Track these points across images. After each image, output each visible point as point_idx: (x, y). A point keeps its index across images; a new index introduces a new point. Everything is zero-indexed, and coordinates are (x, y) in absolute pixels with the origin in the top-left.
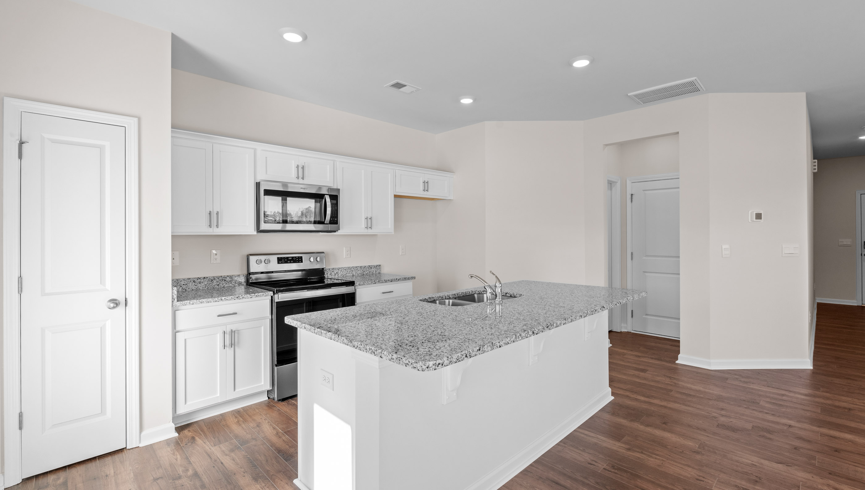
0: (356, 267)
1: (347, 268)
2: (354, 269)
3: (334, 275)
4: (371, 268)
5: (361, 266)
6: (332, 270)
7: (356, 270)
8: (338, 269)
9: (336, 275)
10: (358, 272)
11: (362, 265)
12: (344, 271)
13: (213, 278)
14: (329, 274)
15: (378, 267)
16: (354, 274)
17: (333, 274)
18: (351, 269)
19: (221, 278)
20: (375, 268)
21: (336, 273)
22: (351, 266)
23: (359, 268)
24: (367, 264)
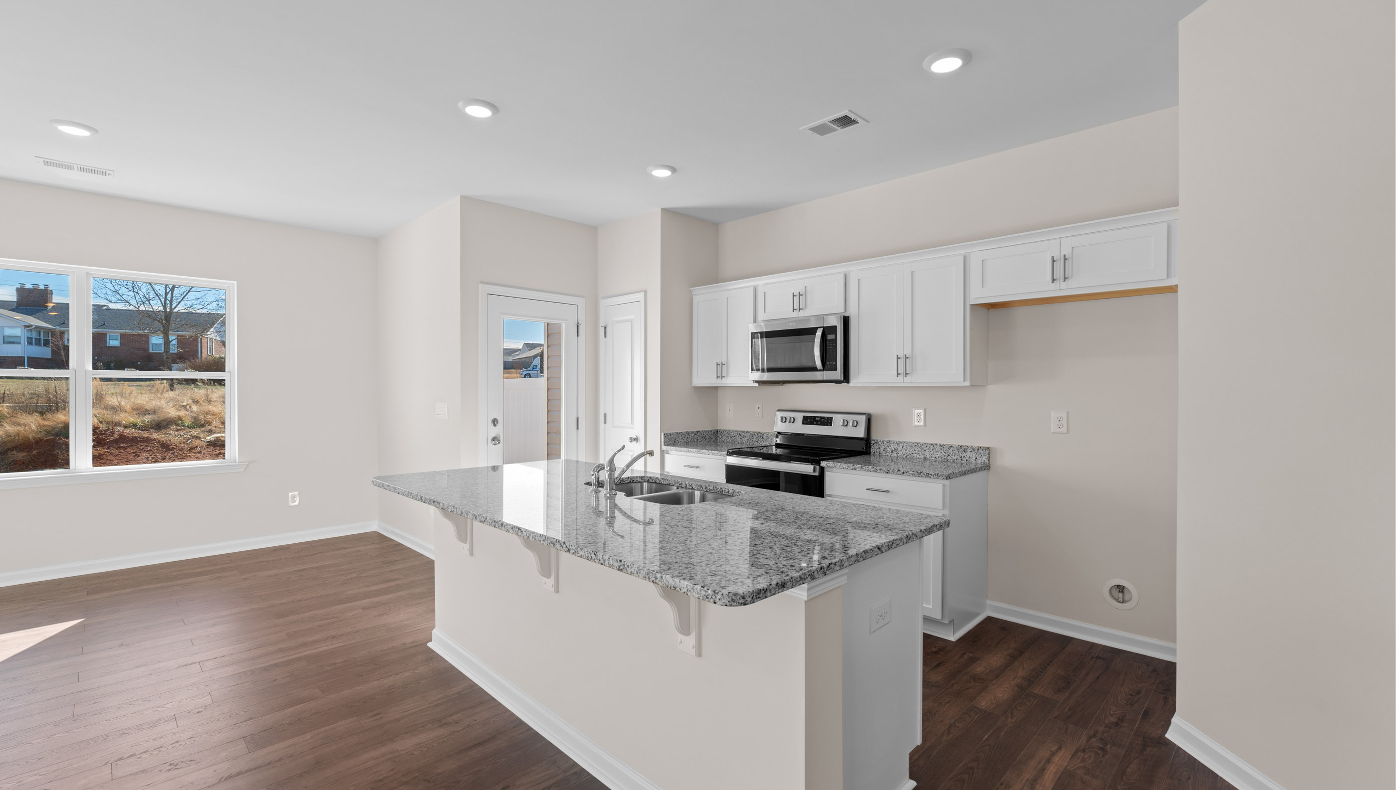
0: (932, 444)
1: (915, 444)
2: (928, 448)
3: (891, 452)
4: (964, 450)
5: (942, 443)
6: (888, 444)
7: (931, 450)
8: (898, 444)
9: (895, 453)
10: (935, 453)
11: (945, 444)
12: (908, 448)
13: (753, 434)
14: (882, 449)
15: (980, 451)
16: (928, 457)
17: (889, 450)
18: (922, 447)
19: (759, 435)
20: (973, 452)
21: (893, 449)
22: (922, 441)
23: (938, 448)
24: (956, 442)
